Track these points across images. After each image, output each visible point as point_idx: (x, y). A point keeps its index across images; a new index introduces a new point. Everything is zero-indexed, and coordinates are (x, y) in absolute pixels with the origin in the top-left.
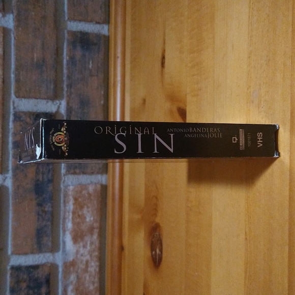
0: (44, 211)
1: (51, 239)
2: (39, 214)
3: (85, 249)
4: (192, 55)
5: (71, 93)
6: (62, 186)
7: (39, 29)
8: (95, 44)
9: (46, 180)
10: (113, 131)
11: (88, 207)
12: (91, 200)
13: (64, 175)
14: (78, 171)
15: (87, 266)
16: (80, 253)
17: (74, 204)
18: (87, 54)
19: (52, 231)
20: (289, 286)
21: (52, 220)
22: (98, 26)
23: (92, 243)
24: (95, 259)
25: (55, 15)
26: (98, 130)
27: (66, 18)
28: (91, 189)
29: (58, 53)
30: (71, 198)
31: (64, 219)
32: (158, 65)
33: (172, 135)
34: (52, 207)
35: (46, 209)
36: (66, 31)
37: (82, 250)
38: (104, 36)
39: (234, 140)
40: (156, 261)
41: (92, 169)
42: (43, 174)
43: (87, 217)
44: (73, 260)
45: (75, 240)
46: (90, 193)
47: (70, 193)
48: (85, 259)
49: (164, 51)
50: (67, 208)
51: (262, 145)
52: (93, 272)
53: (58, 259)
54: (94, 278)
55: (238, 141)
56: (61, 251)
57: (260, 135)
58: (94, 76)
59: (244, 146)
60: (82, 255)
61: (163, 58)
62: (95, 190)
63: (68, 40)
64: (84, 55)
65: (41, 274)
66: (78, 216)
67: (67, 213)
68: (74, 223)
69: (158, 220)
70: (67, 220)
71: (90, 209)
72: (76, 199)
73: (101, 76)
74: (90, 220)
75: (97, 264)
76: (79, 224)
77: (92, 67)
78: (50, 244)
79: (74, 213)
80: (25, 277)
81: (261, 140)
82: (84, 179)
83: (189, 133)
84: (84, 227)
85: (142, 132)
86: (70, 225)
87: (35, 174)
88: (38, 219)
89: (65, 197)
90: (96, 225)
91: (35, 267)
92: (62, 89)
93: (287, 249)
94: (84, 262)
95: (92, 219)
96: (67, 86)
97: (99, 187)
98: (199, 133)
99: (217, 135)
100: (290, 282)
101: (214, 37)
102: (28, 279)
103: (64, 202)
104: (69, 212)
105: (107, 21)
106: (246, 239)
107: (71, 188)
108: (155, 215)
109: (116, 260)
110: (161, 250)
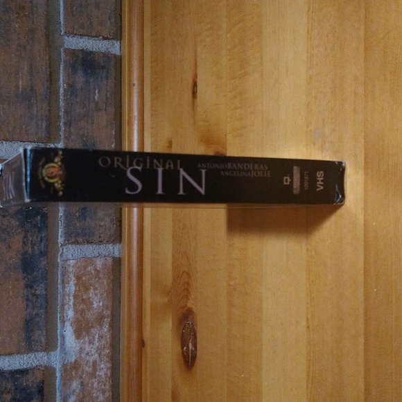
0: (34, 295)
1: (44, 332)
2: (27, 300)
3: (91, 346)
4: (233, 81)
5: (70, 133)
6: (59, 261)
7: (25, 47)
8: (103, 67)
9: (37, 252)
10: (124, 163)
11: (95, 289)
12: (100, 278)
13: (62, 245)
14: (80, 240)
15: (95, 369)
16: (85, 352)
17: (76, 285)
18: (91, 80)
19: (46, 322)
20: (366, 390)
21: (46, 307)
22: (106, 42)
23: (101, 337)
24: (106, 359)
25: (47, 28)
26: (105, 162)
27: (63, 32)
28: (99, 263)
29: (52, 78)
30: (72, 276)
31: (63, 305)
32: (188, 94)
33: (203, 171)
34: (46, 290)
35: (38, 292)
36: (62, 50)
37: (87, 348)
38: (115, 56)
39: (286, 180)
40: (189, 360)
41: (100, 237)
42: (33, 244)
43: (94, 302)
44: (76, 361)
45: (78, 333)
46: (98, 269)
47: (71, 269)
48: (91, 359)
49: (196, 76)
50: (67, 290)
51: (322, 188)
52: (103, 376)
53: (55, 360)
54: (105, 385)
55: (292, 182)
56: (59, 349)
57: (320, 175)
58: (101, 110)
59: (298, 188)
60: (87, 354)
61: (195, 85)
62: (104, 265)
63: (65, 61)
64: (87, 82)
65: (30, 382)
66: (82, 301)
67: (67, 297)
68: (76, 311)
69: (190, 304)
70: (66, 307)
71: (97, 292)
72: (78, 278)
73: (111, 110)
74: (98, 306)
75: (109, 365)
76: (83, 312)
77: (99, 97)
78: (43, 340)
79: (75, 297)
80: (9, 386)
81: (322, 181)
82: (90, 250)
83: (226, 170)
84: (90, 316)
85: (164, 166)
86: (70, 314)
87: (21, 244)
88: (27, 305)
89: (63, 275)
90: (107, 312)
91: (23, 372)
92: (58, 129)
93: (362, 340)
94: (91, 364)
95: (101, 304)
96: (65, 124)
97: (110, 260)
98: (240, 170)
99: (263, 174)
100: (367, 384)
101: (261, 58)
102: (13, 388)
103: (63, 281)
104: (69, 296)
105: (118, 36)
106: (308, 327)
107: (72, 262)
108: (187, 297)
109: (134, 360)
110: (195, 346)
